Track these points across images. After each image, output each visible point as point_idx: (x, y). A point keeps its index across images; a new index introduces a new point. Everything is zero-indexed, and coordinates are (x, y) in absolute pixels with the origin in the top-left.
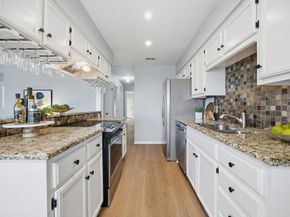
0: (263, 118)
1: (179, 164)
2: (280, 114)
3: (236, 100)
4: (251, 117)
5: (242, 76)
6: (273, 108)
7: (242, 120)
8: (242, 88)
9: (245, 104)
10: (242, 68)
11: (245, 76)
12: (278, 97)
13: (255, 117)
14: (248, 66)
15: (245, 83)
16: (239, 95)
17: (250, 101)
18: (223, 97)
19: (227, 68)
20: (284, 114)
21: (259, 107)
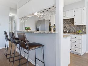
0: (71, 31)
6: (73, 29)
8: (66, 25)
12: (74, 27)
17: (68, 28)
20: (75, 30)
21: (70, 29)
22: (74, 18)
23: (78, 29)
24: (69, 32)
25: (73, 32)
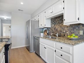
0: (62, 34)
1: (35, 53)
2: (66, 33)
3: (54, 29)
4: (59, 34)
5: (56, 22)
6: (65, 31)
7: (57, 35)
8: (56, 26)
9: (57, 30)
10: (56, 20)
11: (57, 22)
12: (66, 28)
13: (60, 34)
14: (58, 19)
15: (57, 24)
16: (55, 28)
17: (59, 29)
18: (50, 28)
19: (51, 19)
20: (67, 33)
21: (61, 31)
22: (63, 14)
23: (72, 31)
24: (59, 36)
25: (65, 35)
